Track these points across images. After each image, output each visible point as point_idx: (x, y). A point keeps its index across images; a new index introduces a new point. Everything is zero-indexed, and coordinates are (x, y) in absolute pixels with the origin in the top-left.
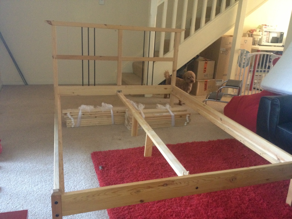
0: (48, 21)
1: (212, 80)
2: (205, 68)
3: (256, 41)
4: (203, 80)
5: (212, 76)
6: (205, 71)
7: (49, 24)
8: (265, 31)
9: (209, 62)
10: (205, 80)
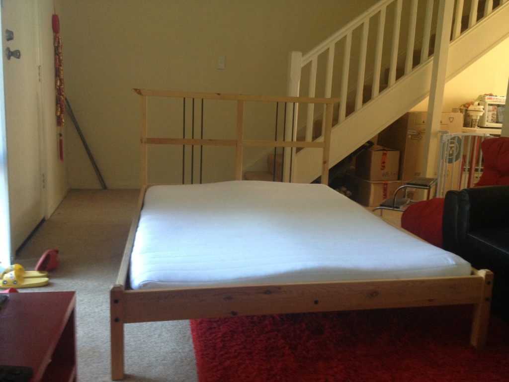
0: (136, 90)
1: (395, 181)
2: (384, 163)
3: (474, 120)
4: (382, 182)
5: (397, 176)
6: (384, 166)
7: (138, 93)
8: (490, 105)
9: (390, 154)
10: (383, 182)
